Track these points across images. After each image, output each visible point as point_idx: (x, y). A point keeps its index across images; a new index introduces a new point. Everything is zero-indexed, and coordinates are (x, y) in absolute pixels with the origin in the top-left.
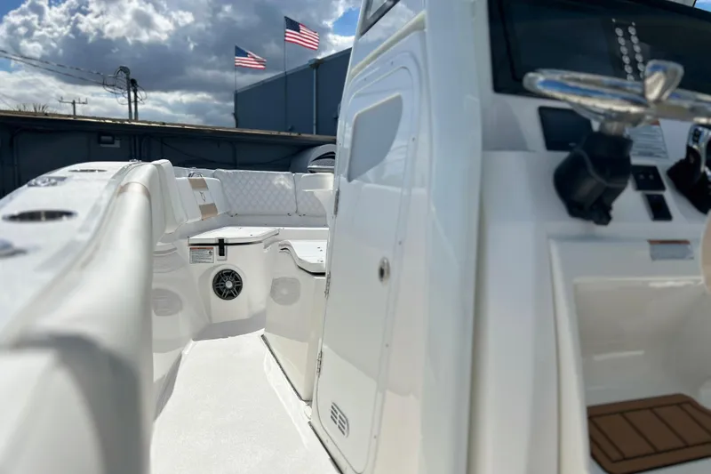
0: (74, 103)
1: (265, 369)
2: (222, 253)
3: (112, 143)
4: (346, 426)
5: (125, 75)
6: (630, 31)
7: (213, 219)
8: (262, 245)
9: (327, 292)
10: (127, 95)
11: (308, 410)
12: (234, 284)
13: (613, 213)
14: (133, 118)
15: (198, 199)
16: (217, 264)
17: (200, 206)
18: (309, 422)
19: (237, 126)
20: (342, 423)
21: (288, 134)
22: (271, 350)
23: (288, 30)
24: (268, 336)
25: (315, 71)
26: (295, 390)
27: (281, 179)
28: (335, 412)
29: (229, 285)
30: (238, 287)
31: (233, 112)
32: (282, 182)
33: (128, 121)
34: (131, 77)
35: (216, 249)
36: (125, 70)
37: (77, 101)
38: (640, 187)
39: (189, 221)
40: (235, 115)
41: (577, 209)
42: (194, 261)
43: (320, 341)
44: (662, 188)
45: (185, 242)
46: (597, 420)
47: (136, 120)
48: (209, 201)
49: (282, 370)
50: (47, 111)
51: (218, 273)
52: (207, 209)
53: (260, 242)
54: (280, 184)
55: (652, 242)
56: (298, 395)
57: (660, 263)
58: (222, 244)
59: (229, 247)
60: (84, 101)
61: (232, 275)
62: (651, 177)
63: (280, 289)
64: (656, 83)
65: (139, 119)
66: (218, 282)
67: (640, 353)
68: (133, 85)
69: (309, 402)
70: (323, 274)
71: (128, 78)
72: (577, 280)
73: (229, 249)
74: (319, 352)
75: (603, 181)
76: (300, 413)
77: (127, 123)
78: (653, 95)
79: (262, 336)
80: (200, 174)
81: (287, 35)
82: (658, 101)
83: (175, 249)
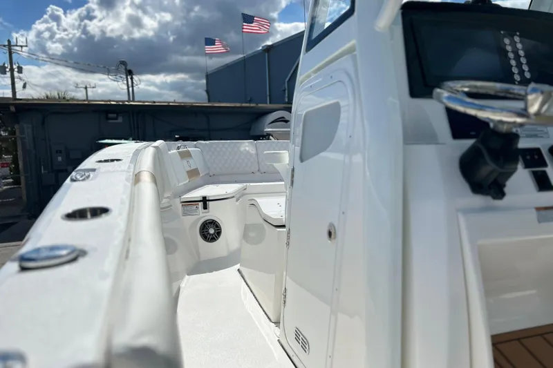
0: (86, 88)
1: (243, 297)
2: (205, 207)
3: (116, 119)
4: (307, 346)
5: (124, 67)
6: (516, 40)
7: (197, 180)
8: (235, 199)
9: (288, 244)
10: (125, 82)
11: (278, 331)
12: (215, 230)
13: (506, 190)
14: (131, 99)
15: (185, 166)
16: (202, 216)
17: (187, 172)
18: (278, 340)
19: (209, 101)
20: (305, 345)
21: (247, 105)
22: (245, 281)
23: (244, 24)
24: (243, 269)
25: (267, 54)
26: (266, 313)
27: (247, 146)
28: (298, 335)
29: (212, 231)
30: (218, 233)
31: (205, 89)
32: (247, 149)
33: (127, 101)
34: (129, 68)
35: (201, 204)
36: (123, 63)
37: (88, 86)
38: (527, 166)
39: (180, 184)
40: (207, 92)
41: (478, 187)
42: (185, 214)
43: (285, 273)
44: (545, 165)
45: (178, 201)
46: (499, 346)
47: (133, 101)
48: (193, 167)
49: (255, 298)
50: (68, 97)
51: (203, 223)
52: (193, 173)
53: (233, 197)
54: (245, 150)
55: (538, 209)
56: (269, 318)
57: (545, 225)
58: (205, 201)
59: (210, 202)
60: (94, 86)
61: (213, 224)
62: (536, 157)
63: (250, 233)
64: (535, 99)
65: (136, 99)
66: (203, 229)
67: (534, 292)
68: (130, 73)
69: (277, 323)
70: (283, 226)
71: (126, 69)
72: (480, 242)
73: (210, 204)
74: (284, 289)
75: (497, 168)
76: (271, 333)
77: (127, 103)
78: (533, 109)
79: (238, 270)
80: (185, 146)
81: (245, 27)
82: (538, 114)
83: (171, 206)
